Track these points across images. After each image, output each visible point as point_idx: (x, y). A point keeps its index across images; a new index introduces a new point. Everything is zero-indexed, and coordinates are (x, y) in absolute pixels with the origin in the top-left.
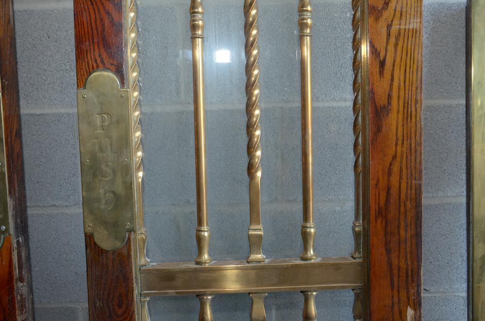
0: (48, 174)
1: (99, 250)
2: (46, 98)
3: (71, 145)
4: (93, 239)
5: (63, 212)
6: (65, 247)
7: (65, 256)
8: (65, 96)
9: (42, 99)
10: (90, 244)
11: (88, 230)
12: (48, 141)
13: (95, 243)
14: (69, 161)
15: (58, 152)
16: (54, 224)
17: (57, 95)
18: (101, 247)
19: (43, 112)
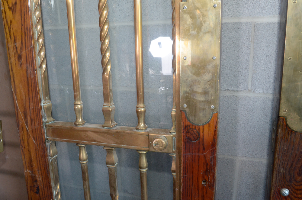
0: (226, 67)
1: (289, 130)
2: (231, 11)
3: (246, 47)
4: (286, 121)
5: (234, 94)
6: (232, 119)
7: (231, 125)
8: (245, 9)
9: (228, 11)
10: (283, 125)
11: (283, 114)
12: (228, 43)
13: (287, 125)
14: (243, 59)
15: (235, 51)
16: (226, 103)
17: (239, 8)
18: (292, 129)
19: (227, 22)
